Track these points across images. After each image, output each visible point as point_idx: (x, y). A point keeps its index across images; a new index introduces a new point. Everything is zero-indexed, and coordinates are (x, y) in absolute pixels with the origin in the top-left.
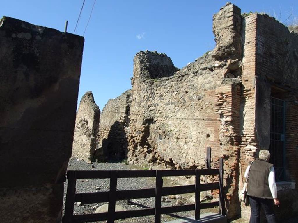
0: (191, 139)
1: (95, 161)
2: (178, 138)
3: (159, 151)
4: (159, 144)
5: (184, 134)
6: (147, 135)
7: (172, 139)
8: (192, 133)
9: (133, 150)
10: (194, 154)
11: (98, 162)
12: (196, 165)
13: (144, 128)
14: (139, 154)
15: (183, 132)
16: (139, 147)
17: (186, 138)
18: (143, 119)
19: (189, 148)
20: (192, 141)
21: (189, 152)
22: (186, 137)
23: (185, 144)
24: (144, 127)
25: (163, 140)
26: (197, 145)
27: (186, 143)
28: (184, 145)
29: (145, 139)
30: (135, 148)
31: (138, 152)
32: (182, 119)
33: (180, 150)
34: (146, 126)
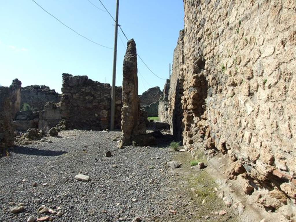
0: (262, 75)
1: (132, 144)
2: (234, 85)
3: (209, 123)
4: (208, 109)
5: (245, 65)
6: (203, 93)
7: (226, 89)
8: (263, 56)
9: (187, 125)
10: (269, 132)
11: (136, 145)
12: (279, 174)
13: (194, 80)
14: (197, 131)
15: (243, 63)
16: (196, 119)
17: (249, 79)
18: (194, 62)
19: (256, 110)
20: (264, 83)
21: (258, 122)
22: (248, 74)
23: (248, 98)
24: (195, 77)
25: (214, 98)
26: (276, 94)
27: (250, 94)
28: (247, 101)
29: (201, 101)
30: (190, 120)
31: (195, 127)
32: (240, 23)
33: (239, 120)
34: (199, 75)
